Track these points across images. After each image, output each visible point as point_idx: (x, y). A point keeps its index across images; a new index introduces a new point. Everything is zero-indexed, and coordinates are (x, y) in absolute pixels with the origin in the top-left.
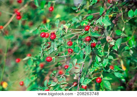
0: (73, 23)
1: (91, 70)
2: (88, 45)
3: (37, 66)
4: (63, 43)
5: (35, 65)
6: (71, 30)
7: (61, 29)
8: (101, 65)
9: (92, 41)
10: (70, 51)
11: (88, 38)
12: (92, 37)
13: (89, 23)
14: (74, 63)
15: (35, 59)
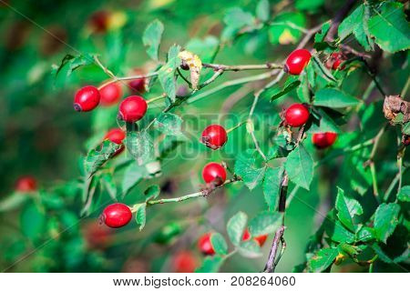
0: (227, 34)
1: (319, 258)
2: (300, 144)
3: (66, 237)
4: (179, 135)
5: (54, 232)
6: (217, 73)
7: (168, 70)
8: (365, 234)
9: (318, 123)
10: (214, 174)
11: (298, 112)
12: (317, 107)
13: (304, 31)
14: (233, 233)
15: (57, 202)
